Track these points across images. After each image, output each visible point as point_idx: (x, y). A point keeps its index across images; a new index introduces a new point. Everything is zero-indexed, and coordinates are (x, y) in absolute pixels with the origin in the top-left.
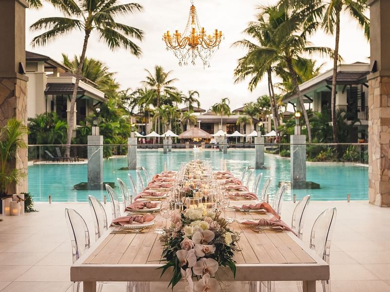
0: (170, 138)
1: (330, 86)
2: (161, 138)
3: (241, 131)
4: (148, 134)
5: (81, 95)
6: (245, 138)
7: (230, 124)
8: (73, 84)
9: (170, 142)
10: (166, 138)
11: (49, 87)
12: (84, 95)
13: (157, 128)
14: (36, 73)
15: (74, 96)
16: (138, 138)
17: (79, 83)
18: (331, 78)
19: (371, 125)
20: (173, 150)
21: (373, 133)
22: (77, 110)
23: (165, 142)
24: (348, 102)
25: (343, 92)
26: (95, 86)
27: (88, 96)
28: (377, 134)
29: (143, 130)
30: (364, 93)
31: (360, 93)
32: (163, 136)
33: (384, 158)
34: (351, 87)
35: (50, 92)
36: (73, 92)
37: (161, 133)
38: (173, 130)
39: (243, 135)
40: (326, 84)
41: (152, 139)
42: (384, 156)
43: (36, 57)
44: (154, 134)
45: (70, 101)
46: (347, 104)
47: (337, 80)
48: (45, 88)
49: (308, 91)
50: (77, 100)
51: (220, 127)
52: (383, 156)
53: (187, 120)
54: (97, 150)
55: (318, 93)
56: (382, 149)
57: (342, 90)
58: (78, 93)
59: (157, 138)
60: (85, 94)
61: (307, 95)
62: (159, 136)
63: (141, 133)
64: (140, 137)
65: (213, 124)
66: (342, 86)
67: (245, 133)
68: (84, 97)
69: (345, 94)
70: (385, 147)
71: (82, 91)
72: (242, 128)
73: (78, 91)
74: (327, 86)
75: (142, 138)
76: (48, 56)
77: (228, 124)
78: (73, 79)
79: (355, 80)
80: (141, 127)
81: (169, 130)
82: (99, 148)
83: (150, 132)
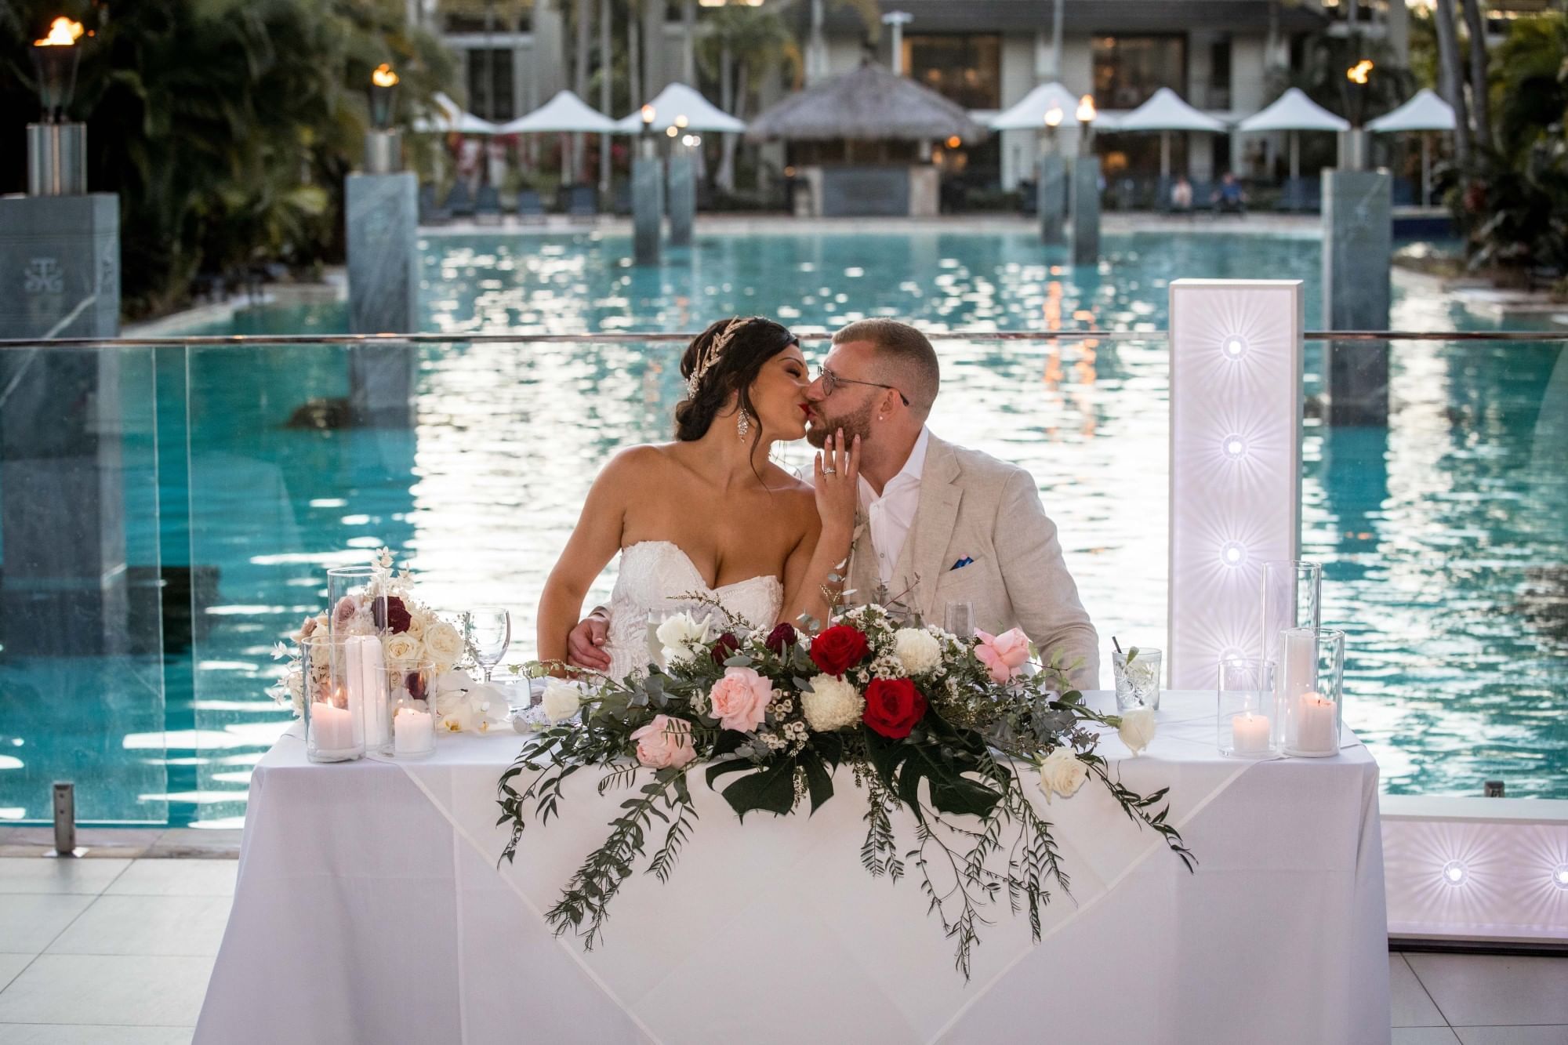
0: (688, 144)
2: (621, 141)
4: (527, 112)
7: (1118, 35)
10: (649, 141)
20: (705, 228)
23: (645, 174)
29: (495, 80)
32: (631, 124)
37: (621, 107)
38: (709, 91)
39: (1213, 123)
41: (553, 145)
44: (568, 114)
51: (1047, 58)
54: (67, 310)
59: (593, 140)
62: (601, 123)
64: (466, 136)
65: (998, 34)
67: (1226, 106)
72: (1200, 69)
75: (483, 138)
77: (1101, 34)
80: (475, 57)
81: (681, 81)
82: (84, 294)
83: (545, 100)
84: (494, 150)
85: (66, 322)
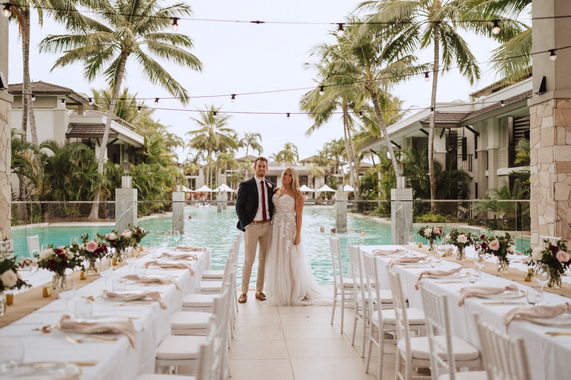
0: (225, 193)
1: (425, 129)
2: (214, 193)
3: (309, 185)
4: (198, 189)
5: (113, 139)
6: (314, 193)
8: (103, 125)
9: (226, 197)
10: (220, 193)
11: (72, 128)
12: (117, 139)
13: (209, 181)
14: (54, 110)
15: (105, 140)
16: (186, 193)
17: (112, 124)
18: (428, 119)
19: (536, 172)
20: (229, 207)
21: (539, 185)
22: (108, 157)
23: (219, 198)
24: (446, 150)
25: (441, 137)
26: (132, 129)
27: (122, 140)
28: (548, 185)
29: (193, 183)
30: (466, 138)
31: (461, 138)
32: (216, 190)
33: (561, 222)
34: (450, 131)
35: (73, 134)
36: (103, 134)
37: (214, 188)
38: (229, 184)
39: (312, 190)
40: (421, 126)
41: (202, 194)
42: (561, 218)
43: (54, 90)
44: (205, 189)
45: (100, 145)
46: (446, 152)
47: (436, 122)
48: (67, 129)
49: (396, 136)
50: (109, 145)
52: (559, 218)
53: (245, 171)
54: (128, 208)
55: (408, 139)
56: (557, 208)
57: (440, 134)
58: (110, 136)
59: (209, 192)
60: (119, 137)
61: (394, 141)
62: (211, 190)
63: (190, 188)
64: (188, 192)
66: (441, 130)
67: (314, 188)
68: (117, 142)
69: (444, 139)
70: (562, 205)
71: (114, 134)
72: (310, 181)
73: (110, 134)
74: (422, 130)
75: (190, 193)
76: (71, 88)
78: (103, 119)
79: (456, 122)
80: (189, 180)
81: (224, 183)
82: (131, 206)
83: (201, 187)
84: (192, 195)
85: (128, 210)
